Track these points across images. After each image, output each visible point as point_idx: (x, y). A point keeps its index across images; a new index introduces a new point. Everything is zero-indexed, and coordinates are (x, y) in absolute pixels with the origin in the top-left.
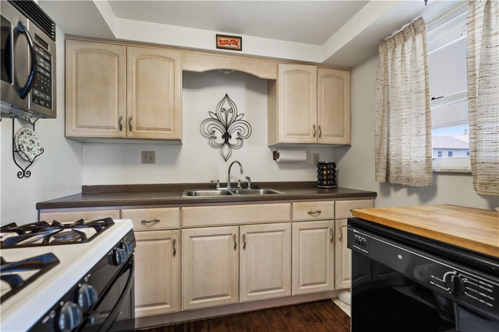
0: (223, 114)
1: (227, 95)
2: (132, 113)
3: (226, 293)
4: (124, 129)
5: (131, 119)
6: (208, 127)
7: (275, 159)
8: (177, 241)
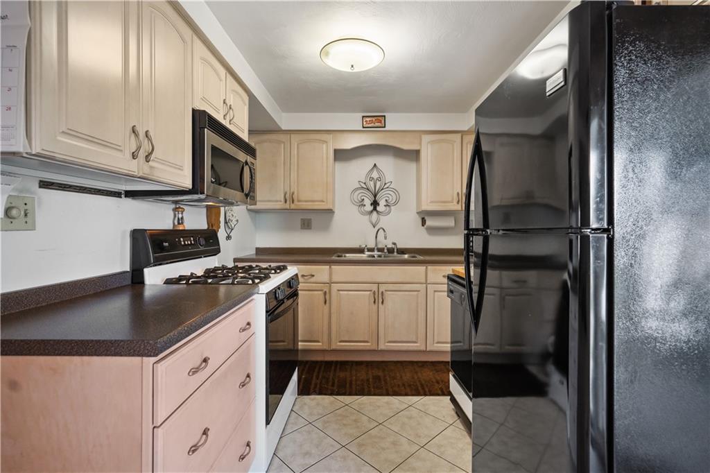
0: (372, 183)
1: (375, 165)
2: (294, 189)
3: (366, 340)
4: (288, 202)
5: (293, 193)
6: (357, 196)
7: (423, 225)
8: (327, 292)
